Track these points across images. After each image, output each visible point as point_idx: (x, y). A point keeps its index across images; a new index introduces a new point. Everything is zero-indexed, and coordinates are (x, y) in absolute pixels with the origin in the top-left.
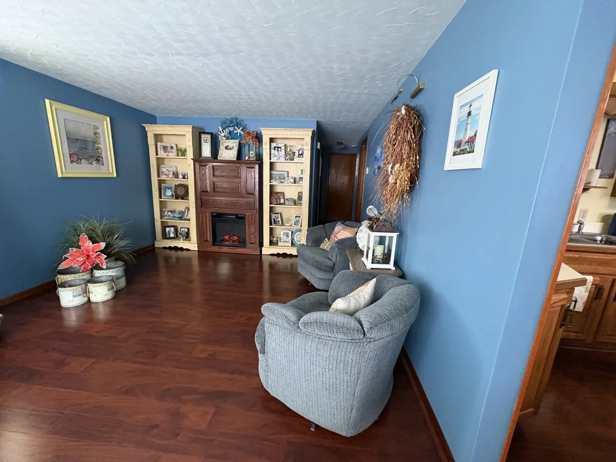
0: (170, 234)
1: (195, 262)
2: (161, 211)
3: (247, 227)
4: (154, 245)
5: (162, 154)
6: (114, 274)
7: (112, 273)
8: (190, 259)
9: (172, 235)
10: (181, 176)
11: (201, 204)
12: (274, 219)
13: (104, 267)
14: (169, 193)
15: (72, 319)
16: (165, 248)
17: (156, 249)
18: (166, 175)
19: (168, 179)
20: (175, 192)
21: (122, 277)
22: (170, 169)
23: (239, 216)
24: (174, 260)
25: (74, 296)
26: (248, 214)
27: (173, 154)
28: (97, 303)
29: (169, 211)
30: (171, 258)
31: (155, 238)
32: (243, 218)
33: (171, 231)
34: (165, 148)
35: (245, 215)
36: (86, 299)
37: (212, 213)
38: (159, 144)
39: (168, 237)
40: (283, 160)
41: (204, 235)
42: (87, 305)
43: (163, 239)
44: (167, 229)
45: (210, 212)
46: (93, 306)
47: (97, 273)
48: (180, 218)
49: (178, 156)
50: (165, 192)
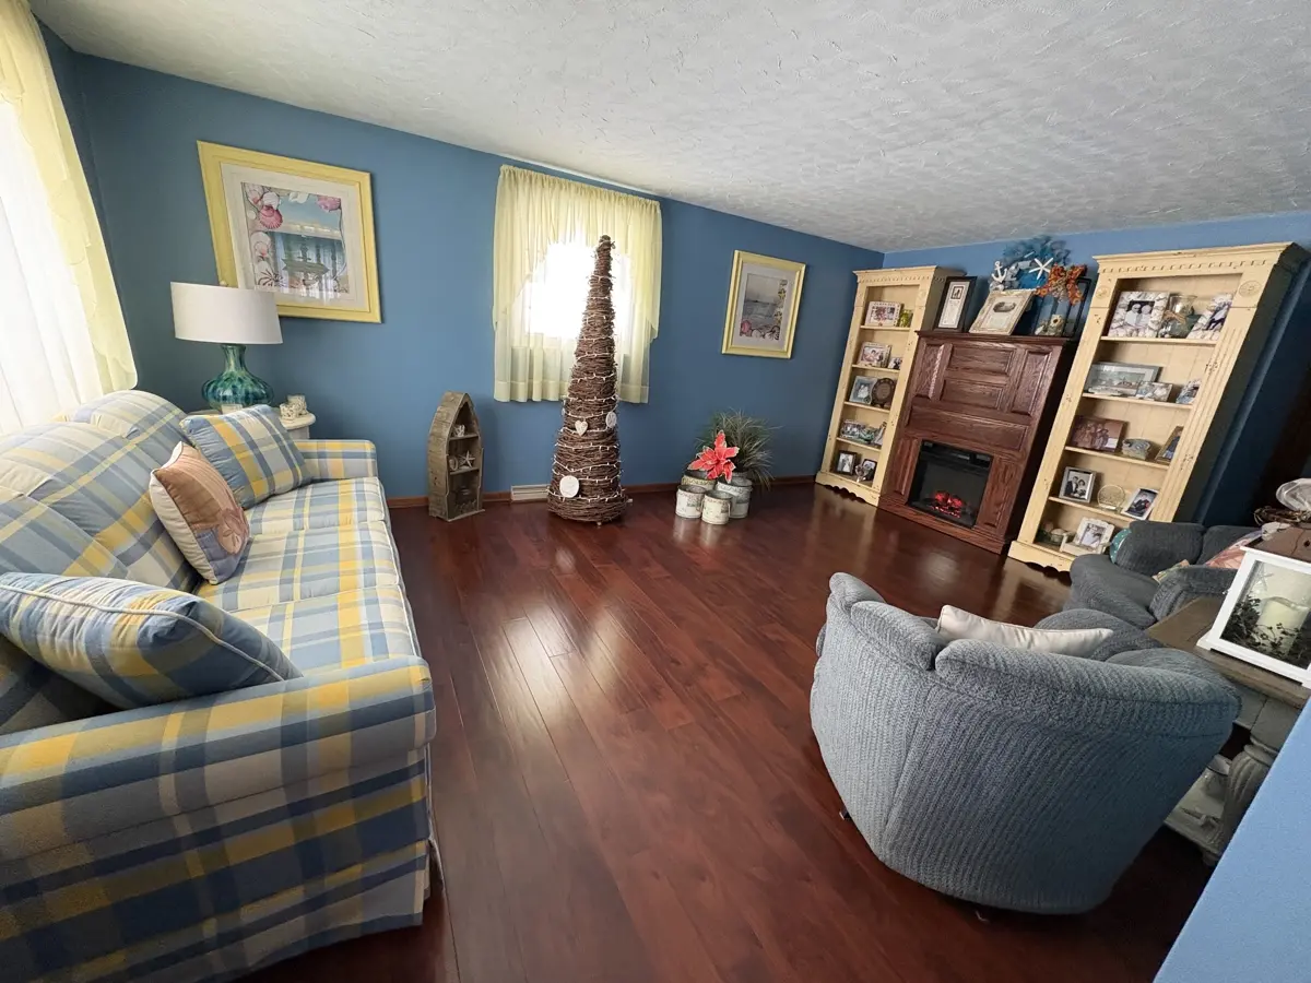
0: (843, 465)
1: (868, 526)
2: (842, 424)
3: (989, 486)
4: (815, 477)
5: (872, 322)
6: (735, 494)
7: (733, 491)
8: (861, 519)
9: (847, 469)
10: (892, 364)
11: (909, 420)
12: (1070, 484)
13: (729, 481)
14: (864, 393)
15: (680, 532)
16: (828, 487)
17: (816, 486)
18: (869, 360)
19: (870, 367)
20: (874, 393)
21: (743, 502)
22: (877, 351)
23: (978, 457)
24: (838, 512)
25: (688, 505)
26: (1000, 457)
27: (889, 323)
28: (707, 524)
29: (854, 426)
30: (834, 507)
31: (819, 468)
32: (987, 464)
33: (847, 461)
34: (880, 311)
35: (992, 457)
36: (698, 514)
37: (924, 441)
38: (872, 304)
39: (839, 469)
40: (1149, 335)
41: (896, 481)
42: (697, 522)
43: (831, 471)
44: (843, 456)
45: (921, 439)
46: (703, 525)
47: (721, 487)
48: (869, 442)
49: (898, 325)
50: (857, 391)
